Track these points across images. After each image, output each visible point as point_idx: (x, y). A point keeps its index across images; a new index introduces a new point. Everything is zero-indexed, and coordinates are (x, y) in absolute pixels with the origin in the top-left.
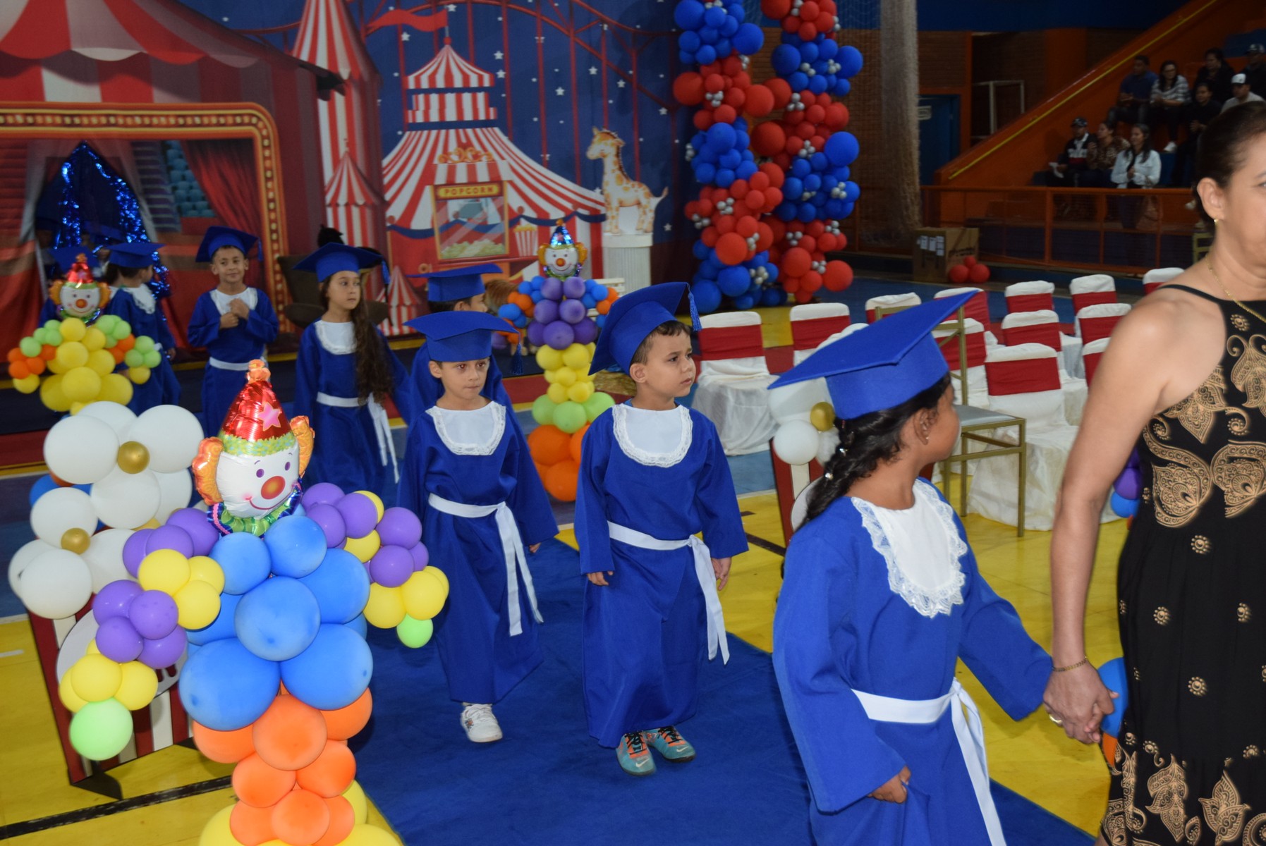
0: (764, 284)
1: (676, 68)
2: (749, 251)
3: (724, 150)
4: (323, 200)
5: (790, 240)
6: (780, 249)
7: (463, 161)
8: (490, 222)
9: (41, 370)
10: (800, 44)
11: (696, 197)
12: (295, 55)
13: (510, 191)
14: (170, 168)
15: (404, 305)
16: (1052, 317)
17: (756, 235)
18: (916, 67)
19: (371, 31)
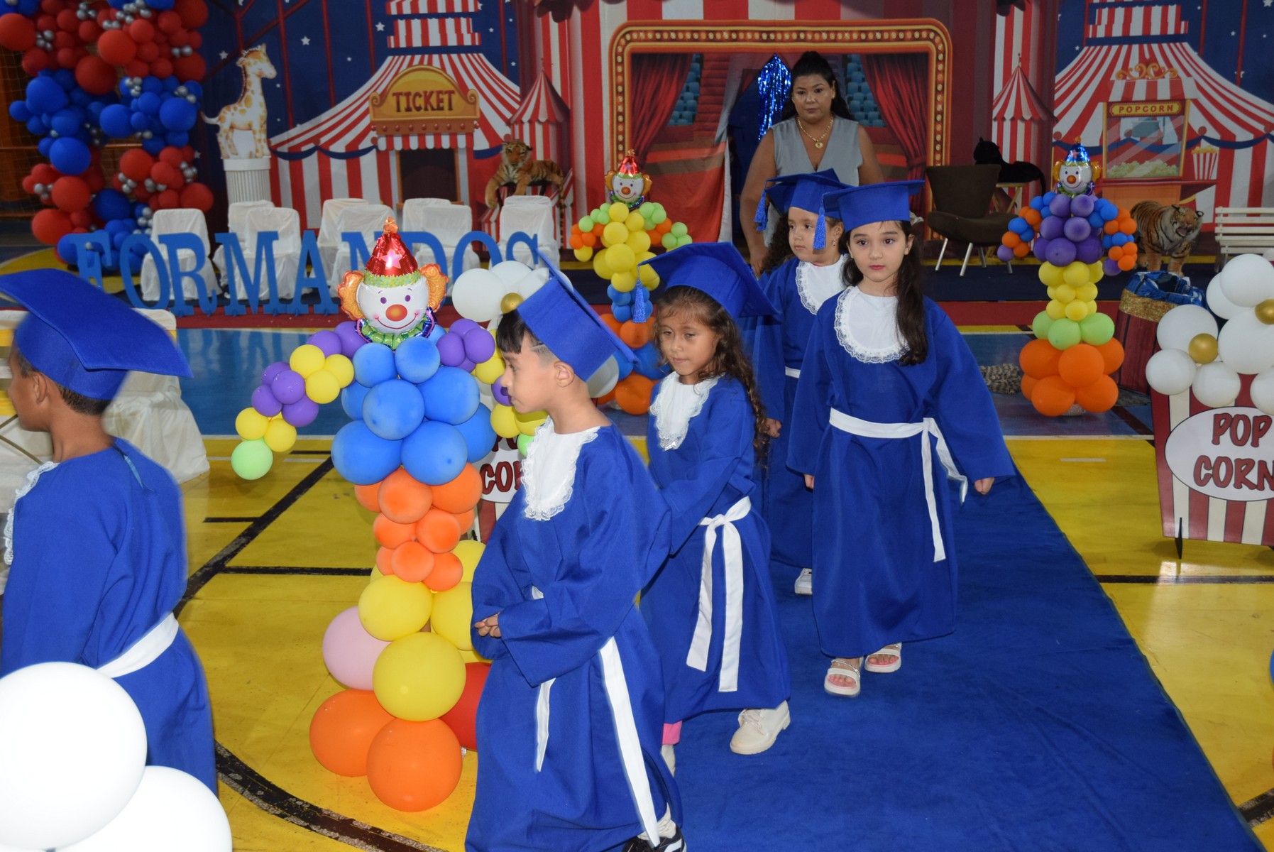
4: (990, 113)
7: (1143, 78)
8: (1165, 142)
13: (1192, 110)
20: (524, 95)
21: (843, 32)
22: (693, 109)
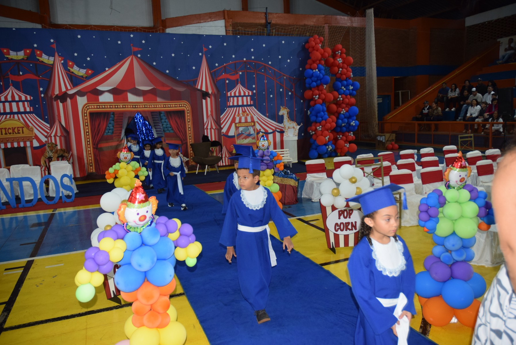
0: (331, 150)
1: (305, 89)
2: (326, 141)
3: (319, 112)
4: (204, 128)
5: (338, 138)
6: (335, 141)
7: (243, 116)
8: (251, 133)
9: (114, 177)
10: (341, 81)
11: (311, 126)
12: (196, 87)
13: (257, 124)
14: (161, 119)
15: (227, 157)
16: (413, 161)
17: (328, 136)
18: (377, 87)
19: (218, 80)
20: (51, 127)
21: (158, 105)
22: (112, 130)
